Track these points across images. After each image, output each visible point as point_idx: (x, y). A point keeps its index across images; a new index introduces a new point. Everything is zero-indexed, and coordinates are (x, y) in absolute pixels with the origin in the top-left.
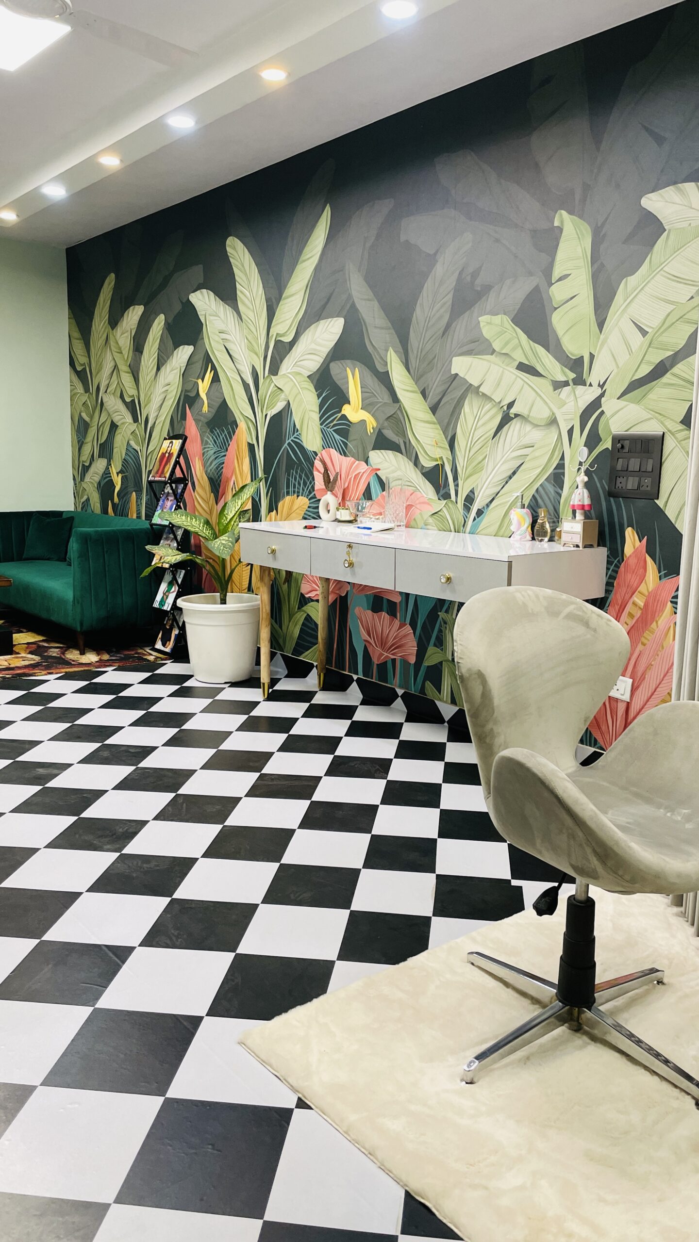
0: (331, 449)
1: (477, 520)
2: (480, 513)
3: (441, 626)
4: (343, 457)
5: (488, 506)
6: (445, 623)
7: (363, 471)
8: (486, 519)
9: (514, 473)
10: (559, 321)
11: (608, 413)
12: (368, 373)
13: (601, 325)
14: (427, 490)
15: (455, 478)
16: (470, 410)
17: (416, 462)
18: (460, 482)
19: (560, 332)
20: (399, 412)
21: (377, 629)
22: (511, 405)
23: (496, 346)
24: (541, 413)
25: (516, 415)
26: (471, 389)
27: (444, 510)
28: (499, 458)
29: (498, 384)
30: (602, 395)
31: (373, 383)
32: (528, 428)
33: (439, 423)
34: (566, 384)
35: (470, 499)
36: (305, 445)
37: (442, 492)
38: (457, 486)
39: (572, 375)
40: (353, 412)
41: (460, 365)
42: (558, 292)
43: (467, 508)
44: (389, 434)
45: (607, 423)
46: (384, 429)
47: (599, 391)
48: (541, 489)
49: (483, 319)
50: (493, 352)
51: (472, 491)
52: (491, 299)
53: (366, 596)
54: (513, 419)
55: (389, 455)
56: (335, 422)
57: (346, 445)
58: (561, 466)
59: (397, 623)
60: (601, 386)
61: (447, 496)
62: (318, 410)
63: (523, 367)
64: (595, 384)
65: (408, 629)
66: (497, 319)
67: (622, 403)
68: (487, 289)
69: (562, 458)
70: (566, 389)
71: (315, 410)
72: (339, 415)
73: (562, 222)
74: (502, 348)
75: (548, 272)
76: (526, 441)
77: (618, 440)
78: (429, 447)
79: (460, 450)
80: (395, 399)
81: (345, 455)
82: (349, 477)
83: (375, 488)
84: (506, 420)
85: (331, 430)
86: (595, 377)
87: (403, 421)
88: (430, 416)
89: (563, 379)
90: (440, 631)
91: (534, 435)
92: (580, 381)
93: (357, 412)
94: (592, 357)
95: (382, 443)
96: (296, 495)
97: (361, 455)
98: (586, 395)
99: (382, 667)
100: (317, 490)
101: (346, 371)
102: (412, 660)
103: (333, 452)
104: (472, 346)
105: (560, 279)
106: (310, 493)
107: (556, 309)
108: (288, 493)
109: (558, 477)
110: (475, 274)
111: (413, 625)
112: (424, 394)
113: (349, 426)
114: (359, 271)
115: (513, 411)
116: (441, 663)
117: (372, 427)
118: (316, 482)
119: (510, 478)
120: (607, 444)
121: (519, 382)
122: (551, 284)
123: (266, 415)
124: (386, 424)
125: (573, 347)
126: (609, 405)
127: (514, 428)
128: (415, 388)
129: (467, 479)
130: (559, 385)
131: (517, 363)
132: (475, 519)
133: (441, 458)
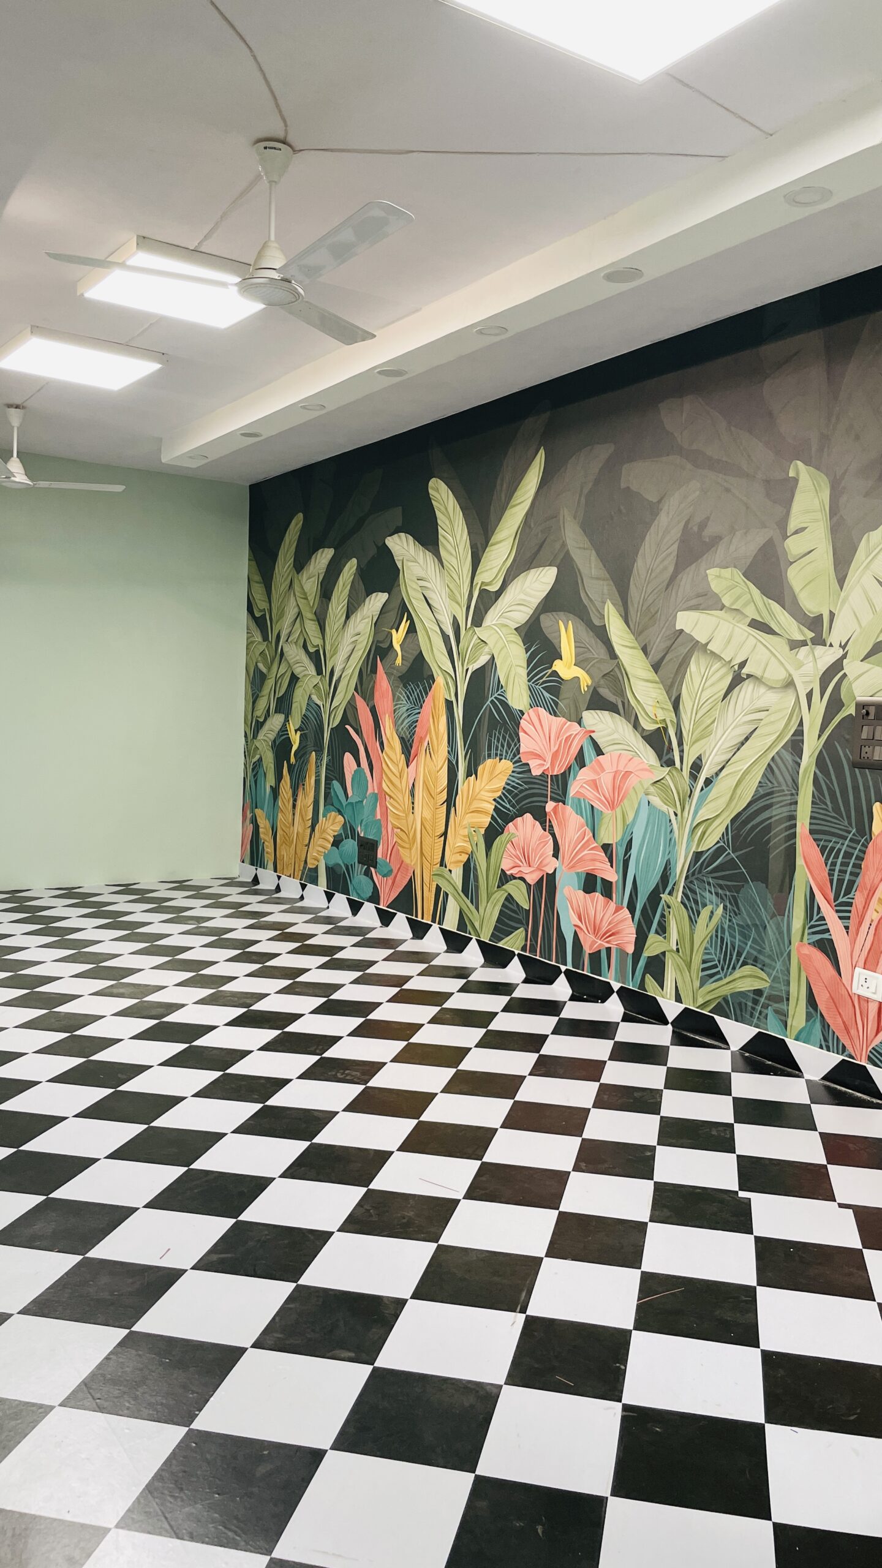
0: (539, 708)
1: (705, 790)
2: (708, 782)
3: (663, 910)
4: (553, 717)
5: (717, 774)
6: (669, 907)
7: (575, 733)
8: (715, 790)
9: (747, 739)
10: (795, 577)
11: (851, 677)
12: (582, 628)
13: (841, 582)
14: (649, 756)
15: (680, 744)
16: (696, 668)
17: (636, 725)
18: (686, 748)
19: (797, 589)
20: (616, 670)
21: (589, 912)
22: (742, 665)
23: (726, 601)
24: (775, 674)
25: (749, 676)
26: (697, 647)
27: (668, 778)
28: (729, 722)
29: (729, 642)
30: (844, 656)
31: (589, 638)
32: (762, 690)
33: (662, 682)
34: (804, 643)
35: (697, 767)
36: (510, 703)
37: (665, 758)
38: (682, 751)
39: (811, 635)
40: (566, 668)
41: (685, 620)
42: (794, 546)
43: (694, 777)
44: (605, 692)
45: (850, 689)
46: (599, 687)
47: (841, 652)
48: (777, 758)
49: (712, 573)
50: (723, 607)
51: (699, 758)
52: (720, 552)
53: (578, 874)
54: (744, 680)
55: (606, 715)
56: (544, 679)
57: (556, 704)
58: (799, 732)
59: (612, 905)
60: (843, 647)
61: (670, 763)
62: (525, 665)
63: (755, 624)
64: (836, 644)
65: (626, 913)
66: (727, 573)
67: (866, 666)
68: (716, 540)
69: (801, 724)
70: (804, 650)
71: (522, 665)
72: (550, 671)
73: (798, 473)
74: (733, 604)
75: (782, 524)
76: (760, 704)
77: (861, 706)
78: (650, 708)
79: (685, 712)
80: (613, 655)
81: (556, 715)
82: (559, 740)
83: (589, 752)
84: (738, 680)
85: (540, 687)
86: (836, 636)
87: (622, 682)
88: (652, 675)
89: (801, 638)
90: (663, 916)
91: (769, 698)
92: (819, 641)
93: (569, 668)
94: (832, 615)
95: (597, 702)
96: (498, 758)
97: (573, 717)
98: (826, 657)
99: (595, 957)
100: (523, 753)
101: (558, 623)
102: (630, 949)
103: (541, 710)
104: (701, 600)
105: (796, 532)
106: (515, 756)
107: (792, 563)
108: (489, 756)
109: (796, 745)
110: (703, 526)
111: (632, 908)
112: (645, 650)
113: (560, 683)
114: (575, 518)
115: (745, 671)
116: (664, 953)
117: (586, 684)
118: (521, 744)
119: (743, 744)
120: (850, 710)
121: (752, 641)
122: (785, 537)
123: (467, 670)
124: (602, 682)
125: (811, 605)
126: (851, 667)
127: (747, 690)
128: (636, 645)
129: (692, 745)
130: (795, 645)
131: (748, 620)
132: (702, 789)
133: (664, 720)
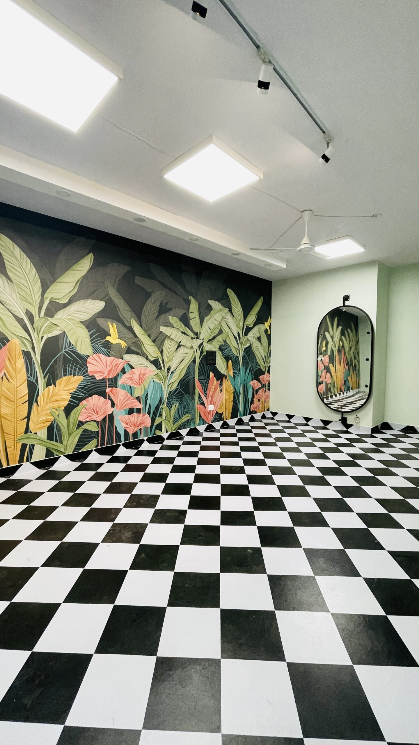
0: (99, 353)
1: (172, 375)
2: (172, 372)
3: (161, 410)
4: (108, 357)
5: (175, 370)
6: (162, 408)
7: (121, 362)
8: (174, 374)
9: (182, 361)
10: (192, 323)
11: (205, 346)
12: (120, 325)
13: (202, 326)
14: (153, 367)
15: (163, 363)
16: (167, 342)
17: (147, 358)
18: (165, 364)
19: (192, 325)
20: (138, 341)
21: (131, 420)
22: (180, 342)
23: (175, 325)
24: (189, 345)
25: (182, 345)
26: (167, 337)
27: (160, 373)
28: (178, 356)
29: (176, 336)
30: (203, 342)
31: (125, 330)
32: (186, 349)
33: (156, 346)
34: (194, 338)
35: (169, 369)
36: (81, 352)
37: (158, 367)
38: (164, 365)
39: (196, 337)
40: (113, 339)
41: (163, 329)
42: (191, 316)
43: (168, 372)
44: (133, 348)
45: (205, 348)
46: (130, 346)
47: (202, 341)
48: (190, 365)
49: (170, 317)
50: (174, 327)
51: (170, 366)
52: (172, 312)
53: (125, 410)
54: (181, 346)
55: (135, 356)
56: (101, 343)
58: (195, 358)
59: (141, 415)
60: (203, 340)
61: (161, 369)
63: (182, 332)
64: (201, 339)
65: (147, 415)
66: (175, 318)
67: (207, 344)
68: (170, 309)
69: (195, 356)
70: (195, 340)
71: (86, 337)
73: (191, 299)
74: (177, 326)
75: (188, 309)
76: (185, 352)
77: (207, 352)
78: (153, 353)
79: (165, 354)
80: (136, 336)
81: (110, 356)
82: (113, 365)
83: (127, 368)
84: (179, 346)
85: (99, 346)
86: (201, 337)
87: (140, 344)
88: (153, 344)
89: (194, 337)
90: (161, 412)
91: (187, 351)
92: (198, 338)
93: (115, 339)
94: (200, 333)
95: (129, 351)
96: (72, 375)
97: (119, 356)
98: (199, 342)
99: (135, 434)
100: (90, 372)
101: (108, 323)
102: (149, 425)
103: (101, 355)
104: (166, 324)
105: (191, 313)
106: (86, 373)
107: (191, 319)
108: (64, 375)
109: (194, 361)
110: (167, 303)
111: (149, 413)
112: (149, 336)
114: (113, 286)
115: (181, 344)
116: (161, 422)
118: (88, 369)
119: (181, 362)
120: (205, 353)
121: (182, 337)
122: (189, 313)
123: (42, 337)
124: (132, 345)
125: (196, 330)
126: (205, 344)
127: (182, 348)
128: (145, 334)
129: (168, 362)
130: (193, 338)
131: (181, 331)
133: (158, 357)
